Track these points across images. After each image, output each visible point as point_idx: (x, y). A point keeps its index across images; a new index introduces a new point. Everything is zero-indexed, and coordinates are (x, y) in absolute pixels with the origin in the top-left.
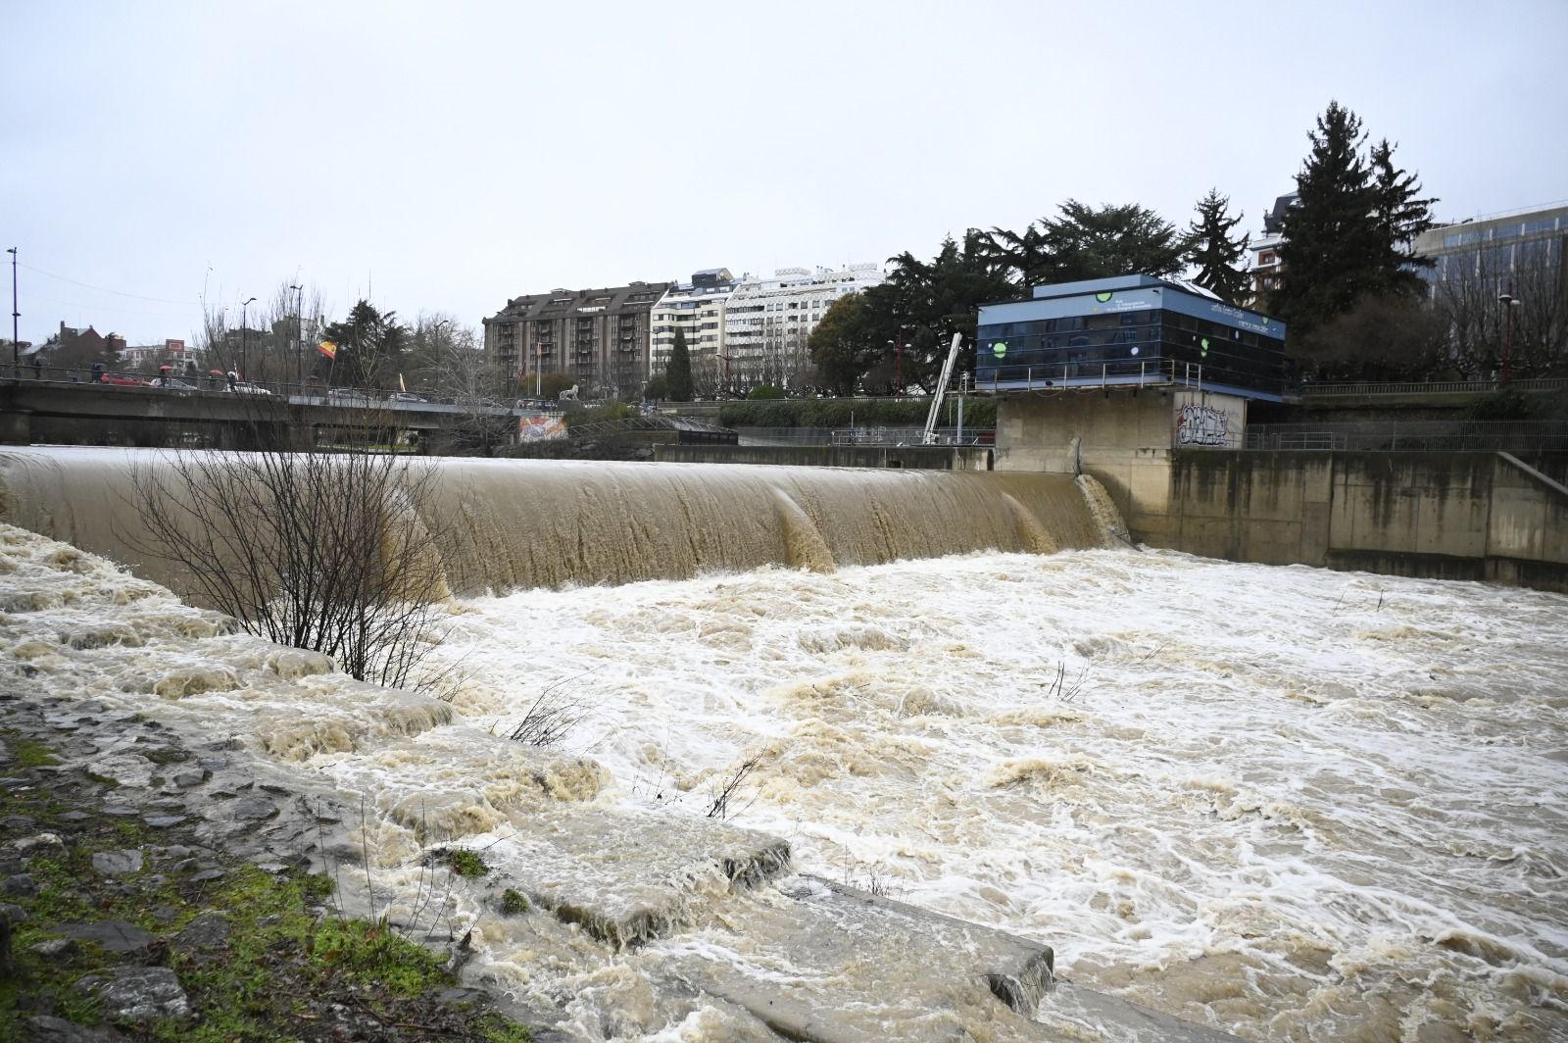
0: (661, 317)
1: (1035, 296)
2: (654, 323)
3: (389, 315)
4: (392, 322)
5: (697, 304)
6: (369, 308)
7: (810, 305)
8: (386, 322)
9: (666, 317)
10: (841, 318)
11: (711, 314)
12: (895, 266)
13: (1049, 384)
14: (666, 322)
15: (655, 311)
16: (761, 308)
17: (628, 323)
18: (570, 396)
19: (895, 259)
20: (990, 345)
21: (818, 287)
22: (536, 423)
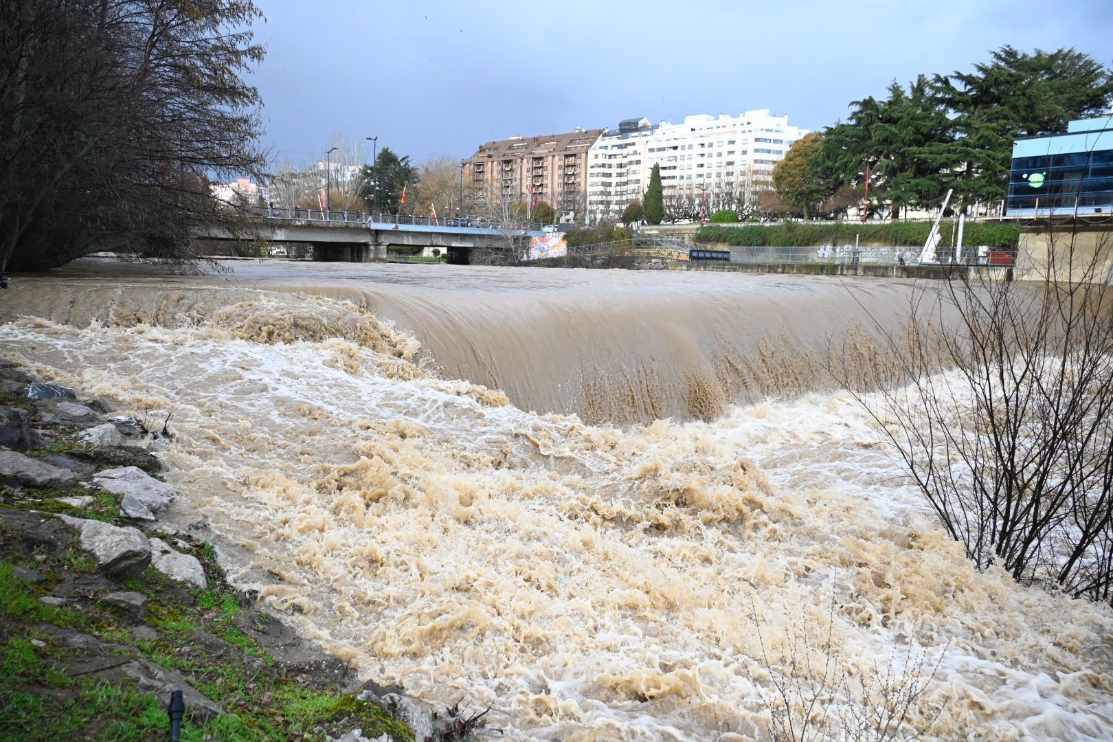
0: (596, 156)
1: (1069, 130)
2: (591, 162)
3: (404, 159)
4: (406, 164)
5: (626, 146)
6: (390, 154)
7: (715, 145)
8: (402, 164)
9: (600, 156)
10: (806, 155)
11: (635, 153)
12: (857, 108)
13: (1098, 211)
14: (600, 161)
15: (591, 153)
16: (675, 148)
17: (572, 160)
18: (568, 220)
19: (857, 103)
20: (1025, 176)
21: (721, 130)
22: (542, 241)
